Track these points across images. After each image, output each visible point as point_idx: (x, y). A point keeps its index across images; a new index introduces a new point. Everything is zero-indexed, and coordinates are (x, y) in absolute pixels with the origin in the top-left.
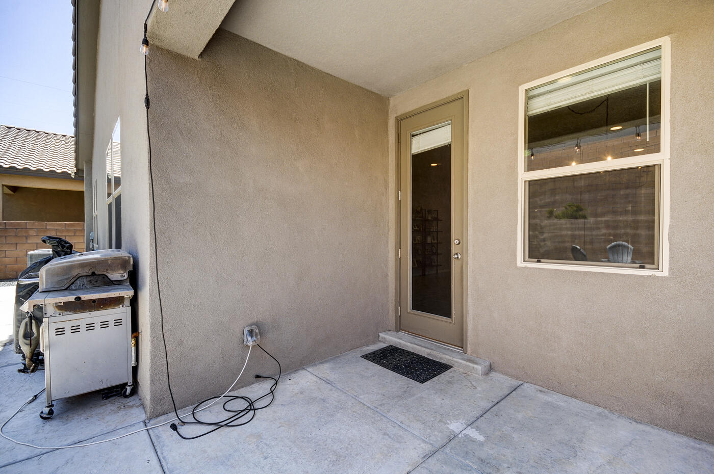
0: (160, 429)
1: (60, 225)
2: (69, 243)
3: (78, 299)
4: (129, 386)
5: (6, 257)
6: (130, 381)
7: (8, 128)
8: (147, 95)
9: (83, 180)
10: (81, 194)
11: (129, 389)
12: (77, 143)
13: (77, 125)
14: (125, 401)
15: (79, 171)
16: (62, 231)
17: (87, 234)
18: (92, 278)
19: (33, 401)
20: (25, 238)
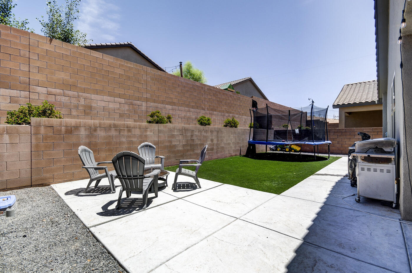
0: (407, 225)
1: (370, 129)
2: (368, 135)
3: (369, 156)
4: (394, 203)
5: (346, 144)
6: (395, 201)
7: (347, 85)
8: (401, 62)
9: (382, 104)
10: (381, 111)
11: (394, 205)
12: (378, 85)
13: (378, 76)
14: (391, 209)
15: (380, 100)
16: (371, 132)
17: (383, 133)
18: (376, 149)
19: (353, 195)
20: (353, 136)
